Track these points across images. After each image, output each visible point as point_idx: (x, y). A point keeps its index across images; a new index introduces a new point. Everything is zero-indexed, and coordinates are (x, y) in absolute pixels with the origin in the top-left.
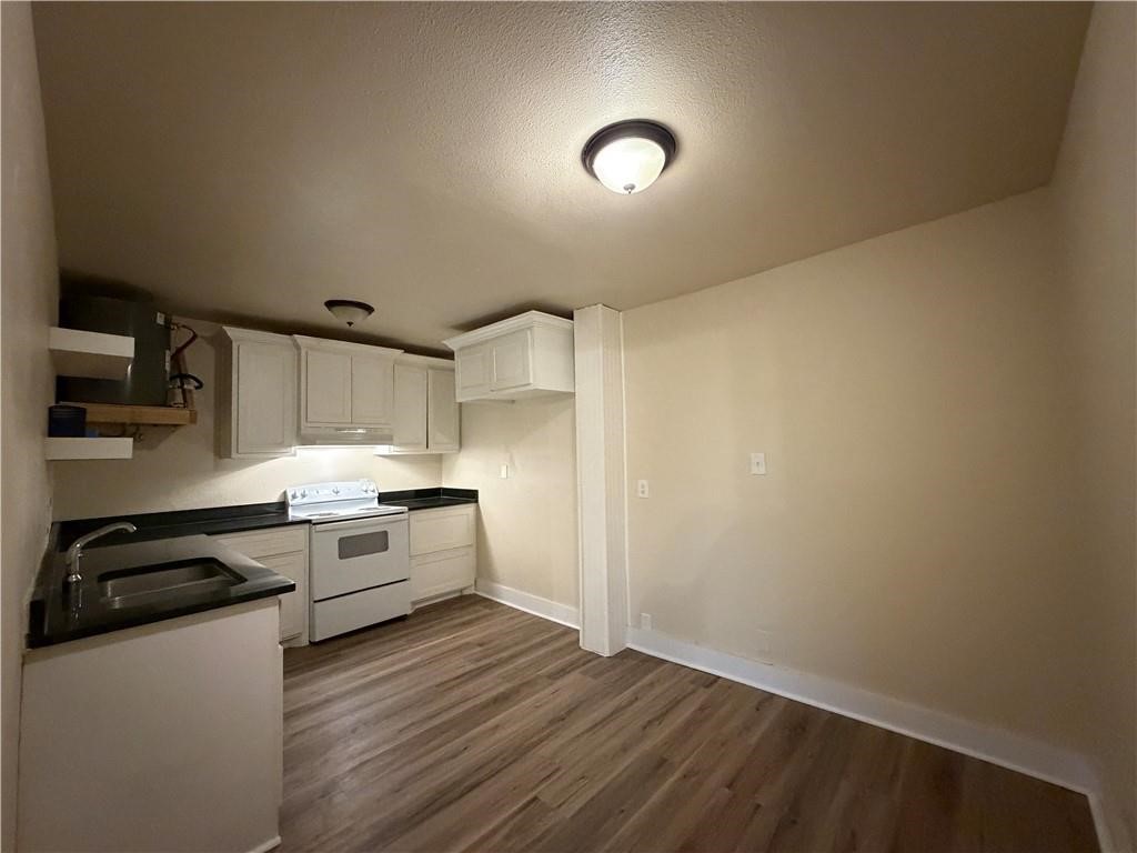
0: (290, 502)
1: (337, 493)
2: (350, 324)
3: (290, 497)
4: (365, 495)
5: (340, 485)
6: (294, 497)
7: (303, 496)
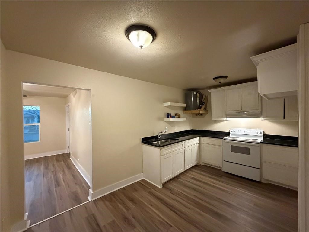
0: (230, 133)
1: (245, 132)
2: (220, 83)
3: (230, 131)
4: (257, 134)
5: (245, 130)
6: (231, 131)
7: (234, 131)
